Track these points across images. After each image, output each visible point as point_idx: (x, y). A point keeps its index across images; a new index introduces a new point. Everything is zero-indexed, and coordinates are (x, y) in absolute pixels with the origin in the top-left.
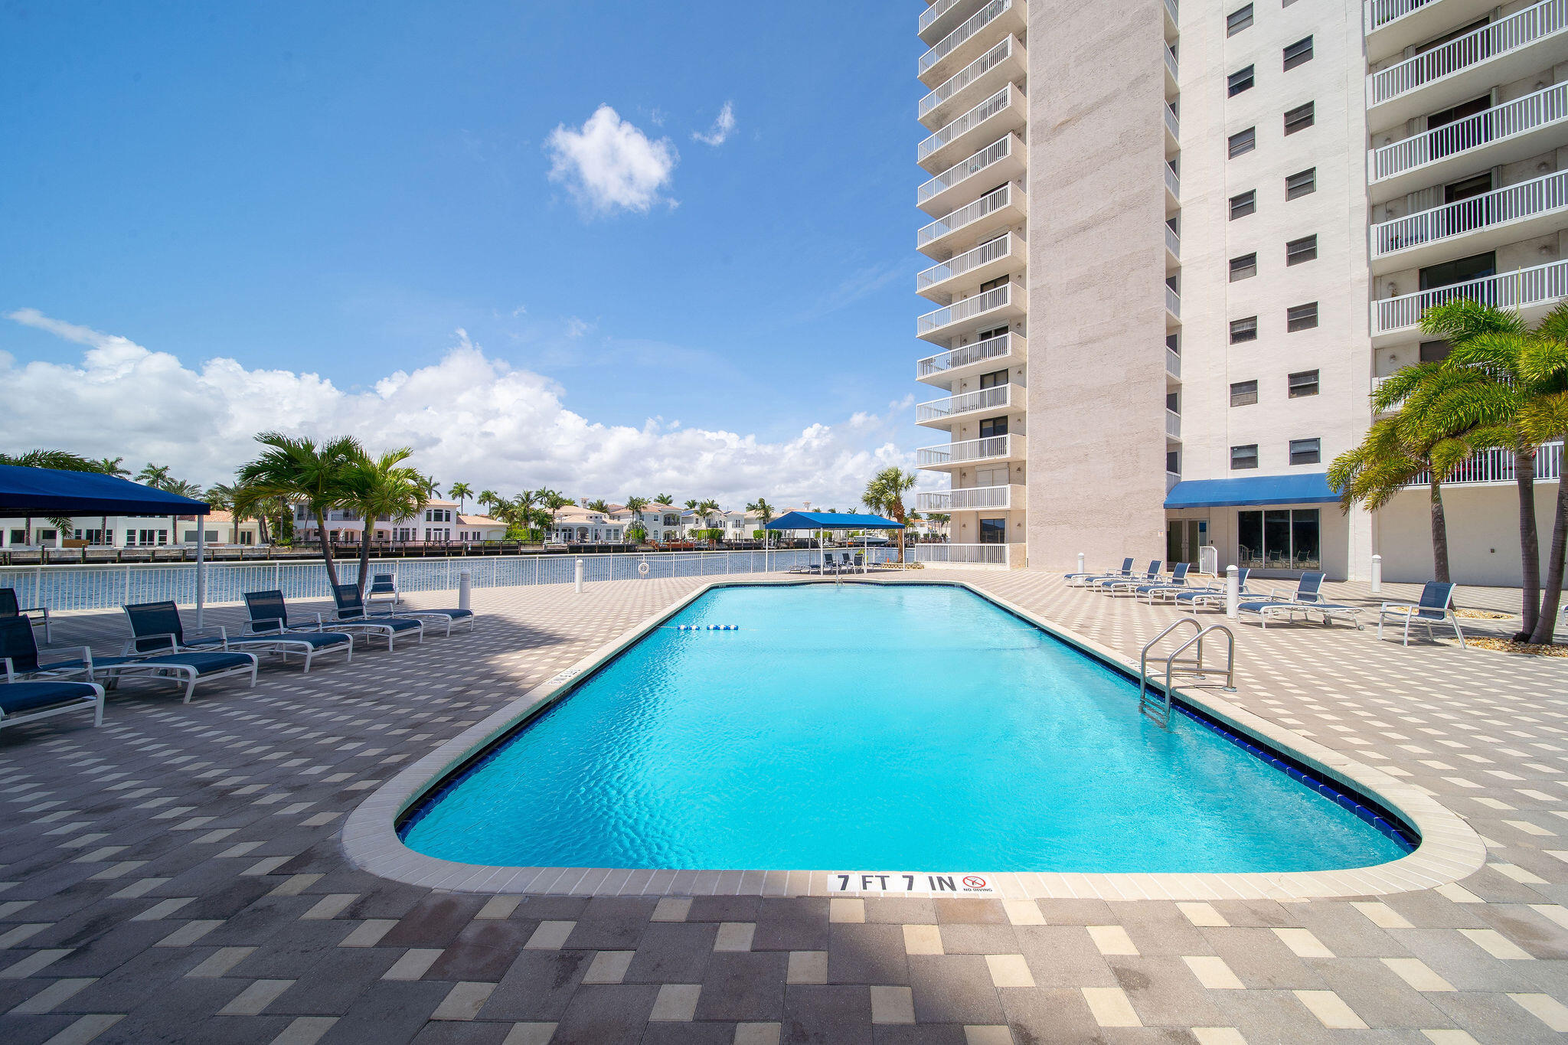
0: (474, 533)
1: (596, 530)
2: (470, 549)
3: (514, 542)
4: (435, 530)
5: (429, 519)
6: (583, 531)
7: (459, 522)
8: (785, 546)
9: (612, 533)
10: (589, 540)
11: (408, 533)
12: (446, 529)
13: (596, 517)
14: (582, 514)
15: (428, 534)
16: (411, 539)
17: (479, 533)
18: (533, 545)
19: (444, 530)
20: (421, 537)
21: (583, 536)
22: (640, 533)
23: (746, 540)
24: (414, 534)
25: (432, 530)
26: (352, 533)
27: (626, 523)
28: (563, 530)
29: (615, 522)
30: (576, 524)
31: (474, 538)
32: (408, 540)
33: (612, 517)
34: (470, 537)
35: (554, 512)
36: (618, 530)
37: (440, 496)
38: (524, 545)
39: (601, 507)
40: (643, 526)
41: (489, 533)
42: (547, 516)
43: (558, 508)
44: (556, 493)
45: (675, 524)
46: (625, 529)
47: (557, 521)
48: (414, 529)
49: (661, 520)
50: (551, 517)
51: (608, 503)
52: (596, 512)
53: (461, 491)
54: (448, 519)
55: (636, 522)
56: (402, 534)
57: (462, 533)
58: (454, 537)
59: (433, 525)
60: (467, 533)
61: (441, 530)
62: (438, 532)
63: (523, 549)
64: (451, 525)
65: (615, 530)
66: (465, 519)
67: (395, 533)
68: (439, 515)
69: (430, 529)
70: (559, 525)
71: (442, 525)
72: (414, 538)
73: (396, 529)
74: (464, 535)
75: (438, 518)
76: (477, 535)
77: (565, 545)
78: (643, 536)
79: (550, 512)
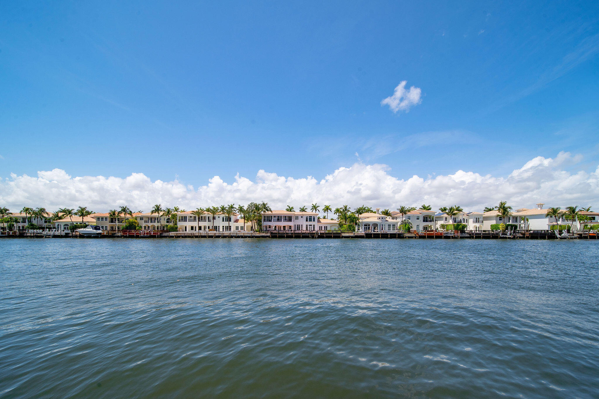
0: (325, 227)
1: (382, 225)
2: (319, 234)
3: (340, 231)
5: (307, 221)
6: (375, 225)
7: (319, 221)
8: (521, 236)
9: (392, 226)
10: (378, 231)
11: (300, 227)
12: (313, 225)
13: (382, 218)
14: (375, 217)
15: (307, 227)
16: (301, 229)
17: (327, 227)
18: (348, 233)
19: (312, 225)
20: (304, 228)
21: (374, 228)
22: (407, 226)
23: (484, 231)
24: (302, 227)
25: (308, 225)
26: (280, 227)
27: (399, 221)
28: (365, 225)
29: (395, 221)
30: (371, 222)
31: (325, 229)
32: (299, 230)
33: (393, 218)
34: (323, 229)
35: (358, 216)
36: (395, 225)
37: (319, 211)
38: (344, 232)
39: (387, 213)
40: (409, 223)
41: (331, 226)
42: (355, 218)
43: (361, 214)
45: (431, 221)
46: (399, 224)
47: (360, 221)
48: (302, 225)
49: (421, 219)
50: (358, 219)
51: (391, 211)
52: (382, 215)
53: (328, 209)
54: (314, 221)
55: (405, 220)
56: (297, 227)
57: (320, 227)
58: (317, 229)
59: (309, 223)
60: (322, 227)
61: (311, 225)
63: (343, 235)
64: (315, 223)
65: (393, 225)
66: (322, 221)
67: (295, 227)
68: (310, 219)
69: (307, 225)
70: (362, 222)
71: (312, 223)
72: (302, 229)
73: (295, 225)
74: (320, 228)
75: (310, 220)
76: (326, 228)
77: (364, 233)
78: (409, 229)
79: (357, 215)
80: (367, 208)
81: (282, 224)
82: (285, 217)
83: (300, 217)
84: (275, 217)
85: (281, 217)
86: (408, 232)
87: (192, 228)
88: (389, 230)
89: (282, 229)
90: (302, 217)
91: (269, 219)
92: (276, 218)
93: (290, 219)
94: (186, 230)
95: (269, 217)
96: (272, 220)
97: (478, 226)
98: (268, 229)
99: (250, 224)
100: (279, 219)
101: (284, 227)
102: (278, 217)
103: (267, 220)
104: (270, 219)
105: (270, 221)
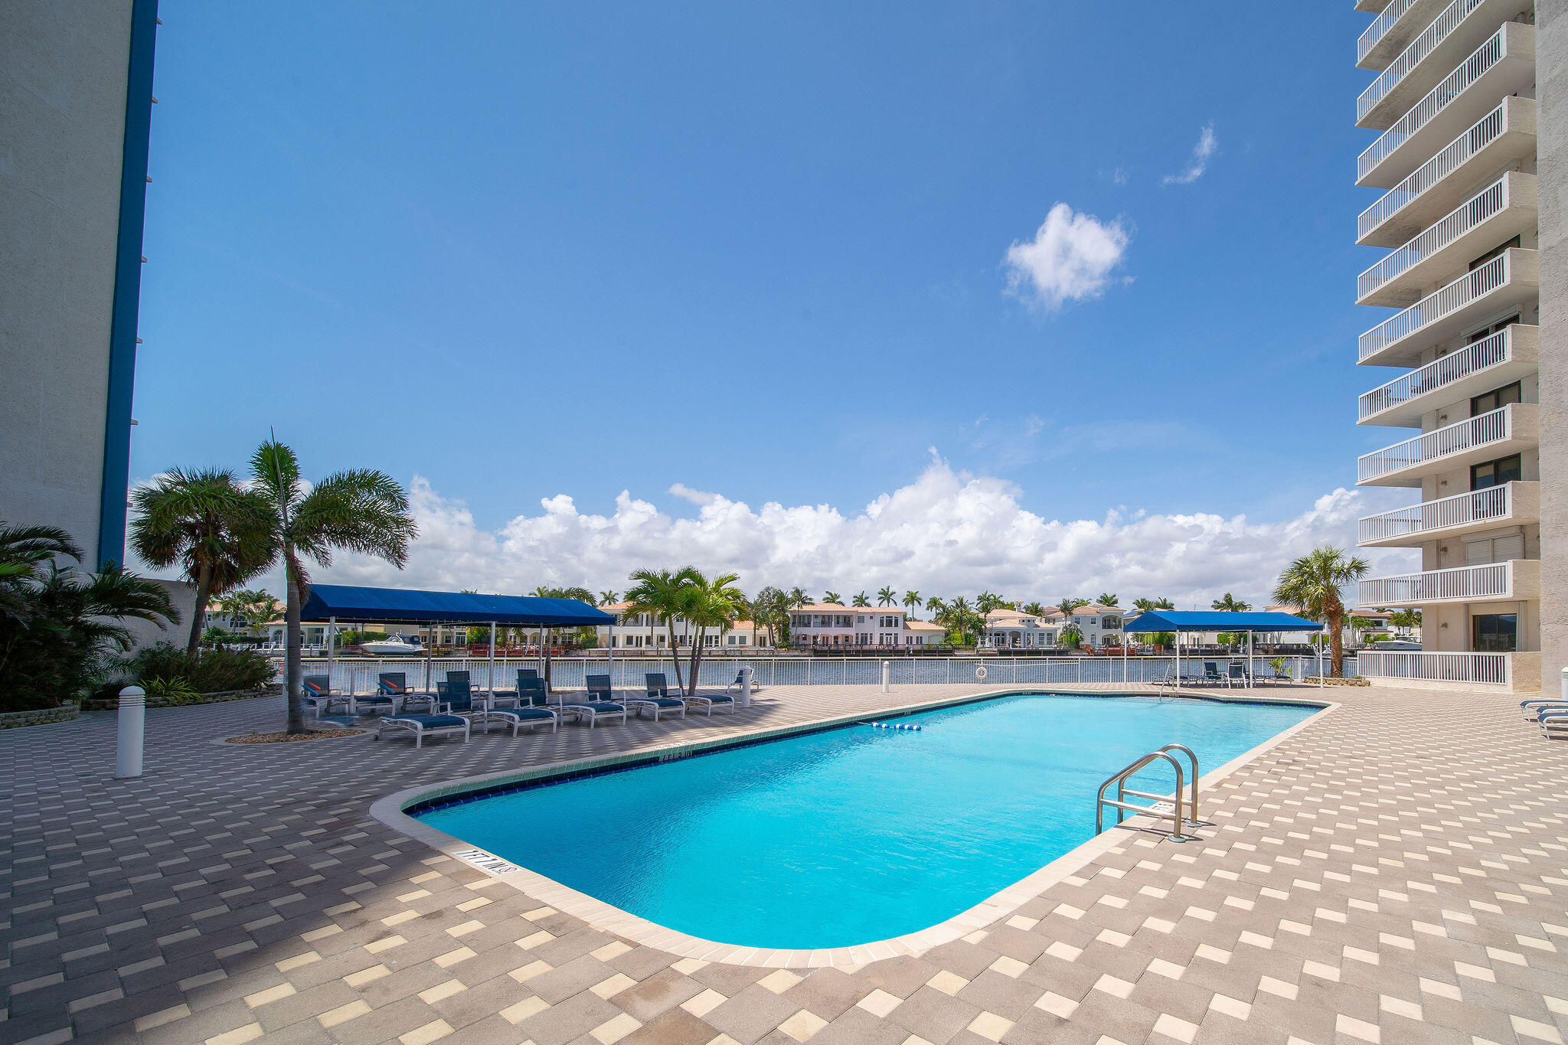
0: (917, 637)
1: (1029, 634)
2: (911, 652)
3: (949, 647)
4: (886, 634)
5: (882, 625)
6: (1016, 635)
7: (906, 627)
9: (1046, 636)
10: (1021, 645)
11: (866, 638)
12: (895, 634)
13: (1029, 621)
14: (1014, 618)
15: (881, 639)
16: (869, 642)
17: (921, 637)
18: (966, 650)
19: (893, 634)
20: (876, 641)
21: (1014, 641)
22: (1073, 637)
23: (1207, 646)
24: (871, 638)
26: (827, 638)
27: (1059, 626)
28: (995, 635)
29: (1051, 626)
30: (1007, 629)
31: (917, 643)
32: (866, 643)
33: (1048, 621)
34: (914, 642)
35: (987, 616)
36: (1051, 635)
37: (895, 603)
38: (959, 649)
39: (1035, 610)
40: (1078, 630)
41: (929, 637)
42: (979, 620)
43: (989, 612)
44: (997, 597)
45: (1116, 627)
46: (1059, 632)
47: (988, 625)
48: (871, 634)
49: (1099, 623)
50: (984, 622)
51: (1043, 605)
52: (1029, 616)
53: (912, 599)
54: (896, 625)
55: (1070, 625)
56: (862, 638)
57: (908, 637)
58: (902, 641)
59: (886, 630)
60: (911, 637)
61: (891, 634)
62: (889, 636)
63: (957, 653)
64: (899, 630)
65: (1048, 634)
66: (911, 625)
67: (857, 638)
68: (889, 621)
69: (883, 634)
70: (991, 629)
71: (892, 630)
72: (871, 642)
73: (857, 634)
74: (909, 640)
75: (889, 624)
76: (919, 639)
77: (996, 649)
78: (1077, 641)
79: (982, 616)
80: (992, 597)
81: (833, 631)
82: (838, 617)
83: (867, 618)
84: (816, 617)
85: (830, 617)
86: (1076, 648)
87: (629, 640)
88: (1041, 643)
89: (832, 641)
90: (871, 618)
91: (804, 620)
92: (819, 620)
93: (846, 621)
94: (614, 645)
95: (804, 616)
96: (812, 623)
97: (1196, 637)
98: (801, 642)
99: (764, 630)
100: (825, 620)
101: (836, 638)
102: (823, 616)
103: (800, 622)
104: (806, 621)
105: (808, 625)
